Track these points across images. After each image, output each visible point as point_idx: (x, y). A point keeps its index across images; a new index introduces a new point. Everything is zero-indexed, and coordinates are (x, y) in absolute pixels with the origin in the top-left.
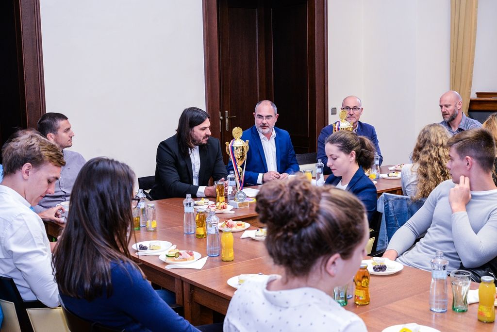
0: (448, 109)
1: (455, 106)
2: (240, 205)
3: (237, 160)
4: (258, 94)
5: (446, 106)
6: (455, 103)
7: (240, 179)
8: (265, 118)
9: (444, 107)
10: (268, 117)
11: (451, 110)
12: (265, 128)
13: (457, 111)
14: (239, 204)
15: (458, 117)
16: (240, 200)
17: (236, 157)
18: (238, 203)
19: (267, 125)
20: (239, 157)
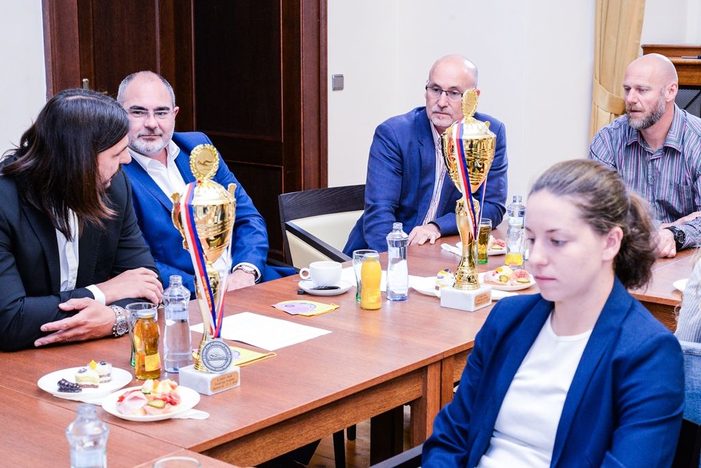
0: (641, 97)
1: (661, 94)
2: (217, 384)
3: (204, 246)
4: (158, 39)
5: (640, 89)
6: (661, 86)
7: (213, 305)
8: (151, 112)
9: (632, 91)
10: (160, 111)
11: (649, 102)
12: (152, 140)
13: (664, 107)
14: (213, 380)
15: (663, 118)
16: (215, 369)
17: (202, 236)
18: (210, 377)
19: (158, 131)
20: (212, 238)
